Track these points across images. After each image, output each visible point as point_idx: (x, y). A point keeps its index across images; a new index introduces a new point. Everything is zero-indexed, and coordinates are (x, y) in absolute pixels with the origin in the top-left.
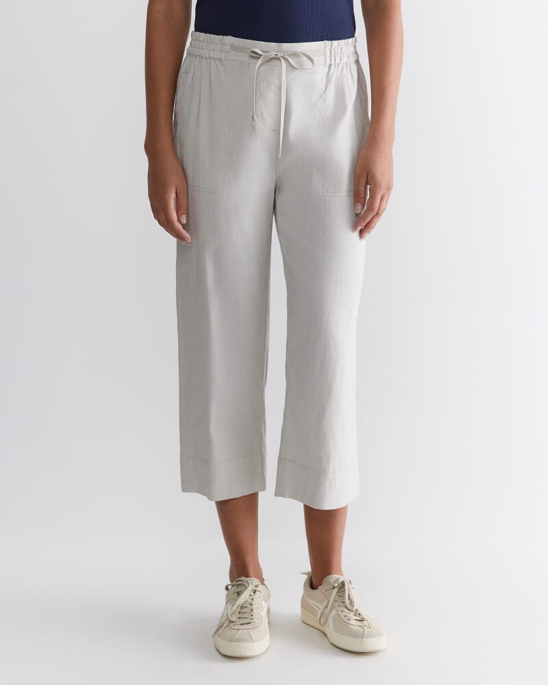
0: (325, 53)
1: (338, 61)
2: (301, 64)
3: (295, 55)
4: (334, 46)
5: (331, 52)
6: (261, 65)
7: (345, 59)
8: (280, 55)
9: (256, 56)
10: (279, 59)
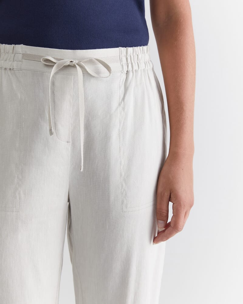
0: (121, 60)
1: (136, 67)
2: (98, 72)
3: (91, 61)
4: (129, 53)
5: (127, 59)
6: (56, 73)
7: (142, 66)
8: (75, 62)
9: (49, 64)
10: (74, 66)
